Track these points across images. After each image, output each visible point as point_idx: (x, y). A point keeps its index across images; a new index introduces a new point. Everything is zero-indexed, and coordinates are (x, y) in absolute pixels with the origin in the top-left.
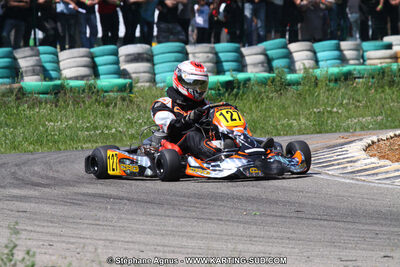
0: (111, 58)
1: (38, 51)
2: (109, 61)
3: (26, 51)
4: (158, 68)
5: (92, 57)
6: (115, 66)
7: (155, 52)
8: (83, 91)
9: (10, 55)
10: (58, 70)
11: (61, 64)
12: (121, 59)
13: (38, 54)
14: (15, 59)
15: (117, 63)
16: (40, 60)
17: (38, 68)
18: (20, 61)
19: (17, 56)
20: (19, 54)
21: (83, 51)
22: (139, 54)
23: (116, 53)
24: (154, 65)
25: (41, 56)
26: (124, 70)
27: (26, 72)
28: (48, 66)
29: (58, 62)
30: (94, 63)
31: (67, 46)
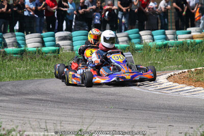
0: (51, 38)
1: (15, 34)
2: (51, 40)
3: (9, 35)
4: (74, 43)
5: (42, 38)
7: (73, 35)
8: (35, 53)
9: (1, 37)
10: (25, 44)
12: (56, 39)
13: (15, 36)
14: (4, 39)
15: (54, 41)
16: (16, 39)
17: (15, 43)
18: (6, 39)
20: (6, 36)
21: (37, 35)
22: (65, 36)
23: (54, 36)
24: (73, 42)
25: (17, 37)
26: (58, 44)
27: (9, 45)
28: (20, 42)
29: (25, 40)
30: (43, 40)
31: (29, 33)
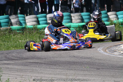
0: (44, 18)
2: (43, 20)
3: (14, 16)
5: (37, 18)
6: (46, 21)
8: (33, 29)
9: (8, 18)
10: (25, 23)
11: (26, 21)
12: (48, 19)
13: (18, 17)
14: (10, 19)
15: (46, 20)
16: (19, 20)
17: (18, 22)
18: (11, 20)
19: (11, 18)
20: (11, 17)
21: (34, 16)
23: (46, 17)
25: (19, 18)
27: (14, 24)
28: (22, 22)
29: (25, 20)
30: (38, 20)
31: (28, 15)
